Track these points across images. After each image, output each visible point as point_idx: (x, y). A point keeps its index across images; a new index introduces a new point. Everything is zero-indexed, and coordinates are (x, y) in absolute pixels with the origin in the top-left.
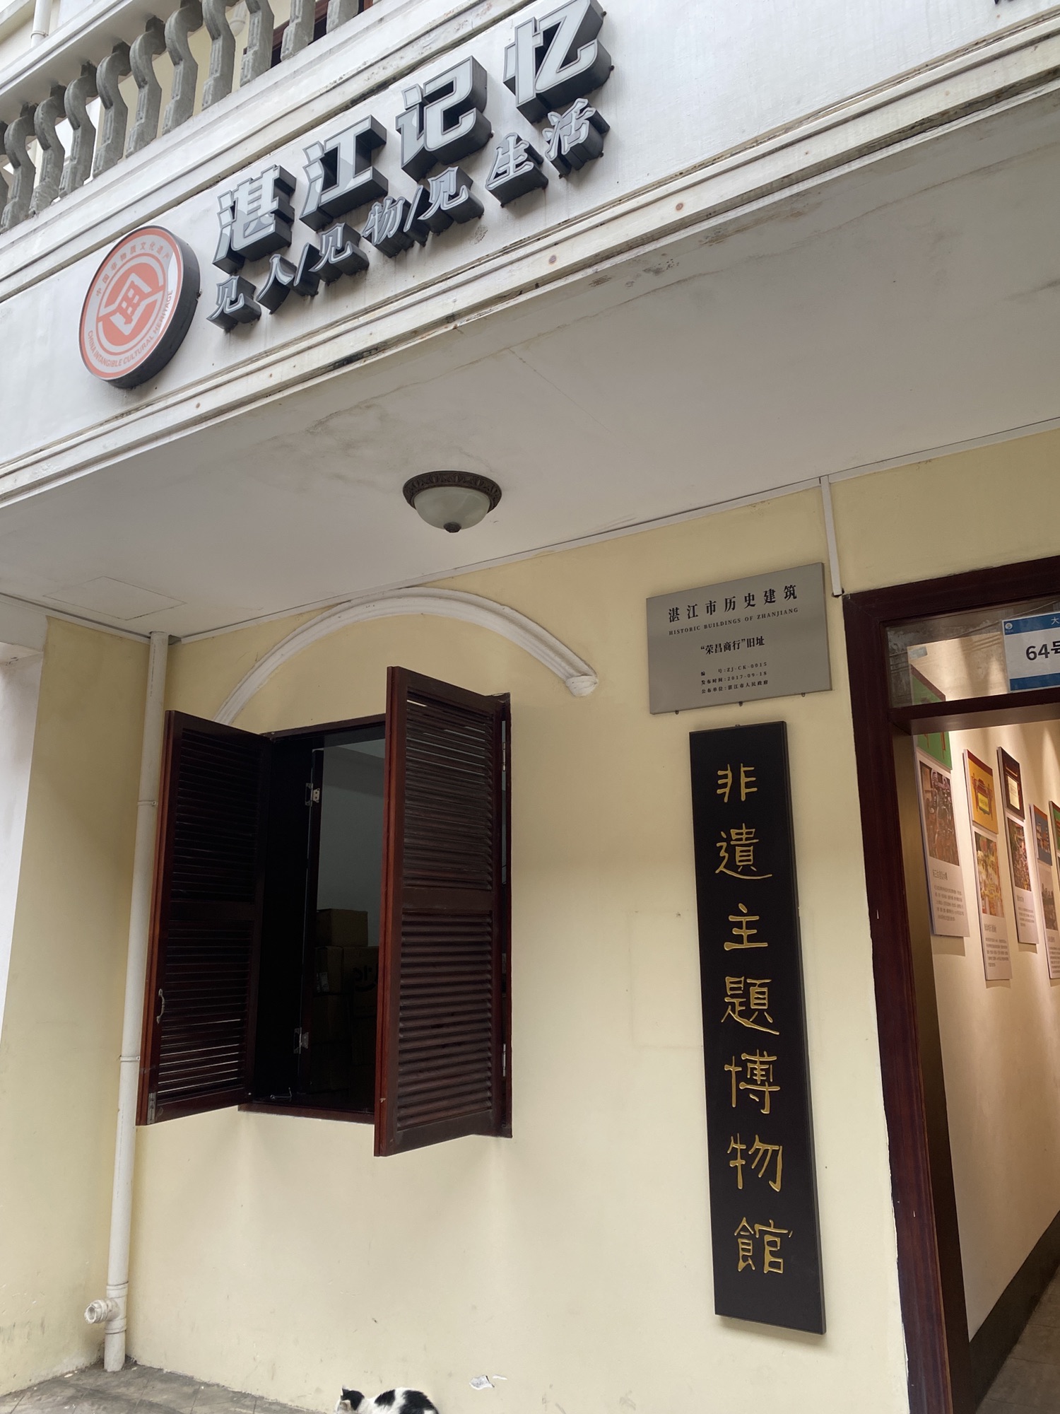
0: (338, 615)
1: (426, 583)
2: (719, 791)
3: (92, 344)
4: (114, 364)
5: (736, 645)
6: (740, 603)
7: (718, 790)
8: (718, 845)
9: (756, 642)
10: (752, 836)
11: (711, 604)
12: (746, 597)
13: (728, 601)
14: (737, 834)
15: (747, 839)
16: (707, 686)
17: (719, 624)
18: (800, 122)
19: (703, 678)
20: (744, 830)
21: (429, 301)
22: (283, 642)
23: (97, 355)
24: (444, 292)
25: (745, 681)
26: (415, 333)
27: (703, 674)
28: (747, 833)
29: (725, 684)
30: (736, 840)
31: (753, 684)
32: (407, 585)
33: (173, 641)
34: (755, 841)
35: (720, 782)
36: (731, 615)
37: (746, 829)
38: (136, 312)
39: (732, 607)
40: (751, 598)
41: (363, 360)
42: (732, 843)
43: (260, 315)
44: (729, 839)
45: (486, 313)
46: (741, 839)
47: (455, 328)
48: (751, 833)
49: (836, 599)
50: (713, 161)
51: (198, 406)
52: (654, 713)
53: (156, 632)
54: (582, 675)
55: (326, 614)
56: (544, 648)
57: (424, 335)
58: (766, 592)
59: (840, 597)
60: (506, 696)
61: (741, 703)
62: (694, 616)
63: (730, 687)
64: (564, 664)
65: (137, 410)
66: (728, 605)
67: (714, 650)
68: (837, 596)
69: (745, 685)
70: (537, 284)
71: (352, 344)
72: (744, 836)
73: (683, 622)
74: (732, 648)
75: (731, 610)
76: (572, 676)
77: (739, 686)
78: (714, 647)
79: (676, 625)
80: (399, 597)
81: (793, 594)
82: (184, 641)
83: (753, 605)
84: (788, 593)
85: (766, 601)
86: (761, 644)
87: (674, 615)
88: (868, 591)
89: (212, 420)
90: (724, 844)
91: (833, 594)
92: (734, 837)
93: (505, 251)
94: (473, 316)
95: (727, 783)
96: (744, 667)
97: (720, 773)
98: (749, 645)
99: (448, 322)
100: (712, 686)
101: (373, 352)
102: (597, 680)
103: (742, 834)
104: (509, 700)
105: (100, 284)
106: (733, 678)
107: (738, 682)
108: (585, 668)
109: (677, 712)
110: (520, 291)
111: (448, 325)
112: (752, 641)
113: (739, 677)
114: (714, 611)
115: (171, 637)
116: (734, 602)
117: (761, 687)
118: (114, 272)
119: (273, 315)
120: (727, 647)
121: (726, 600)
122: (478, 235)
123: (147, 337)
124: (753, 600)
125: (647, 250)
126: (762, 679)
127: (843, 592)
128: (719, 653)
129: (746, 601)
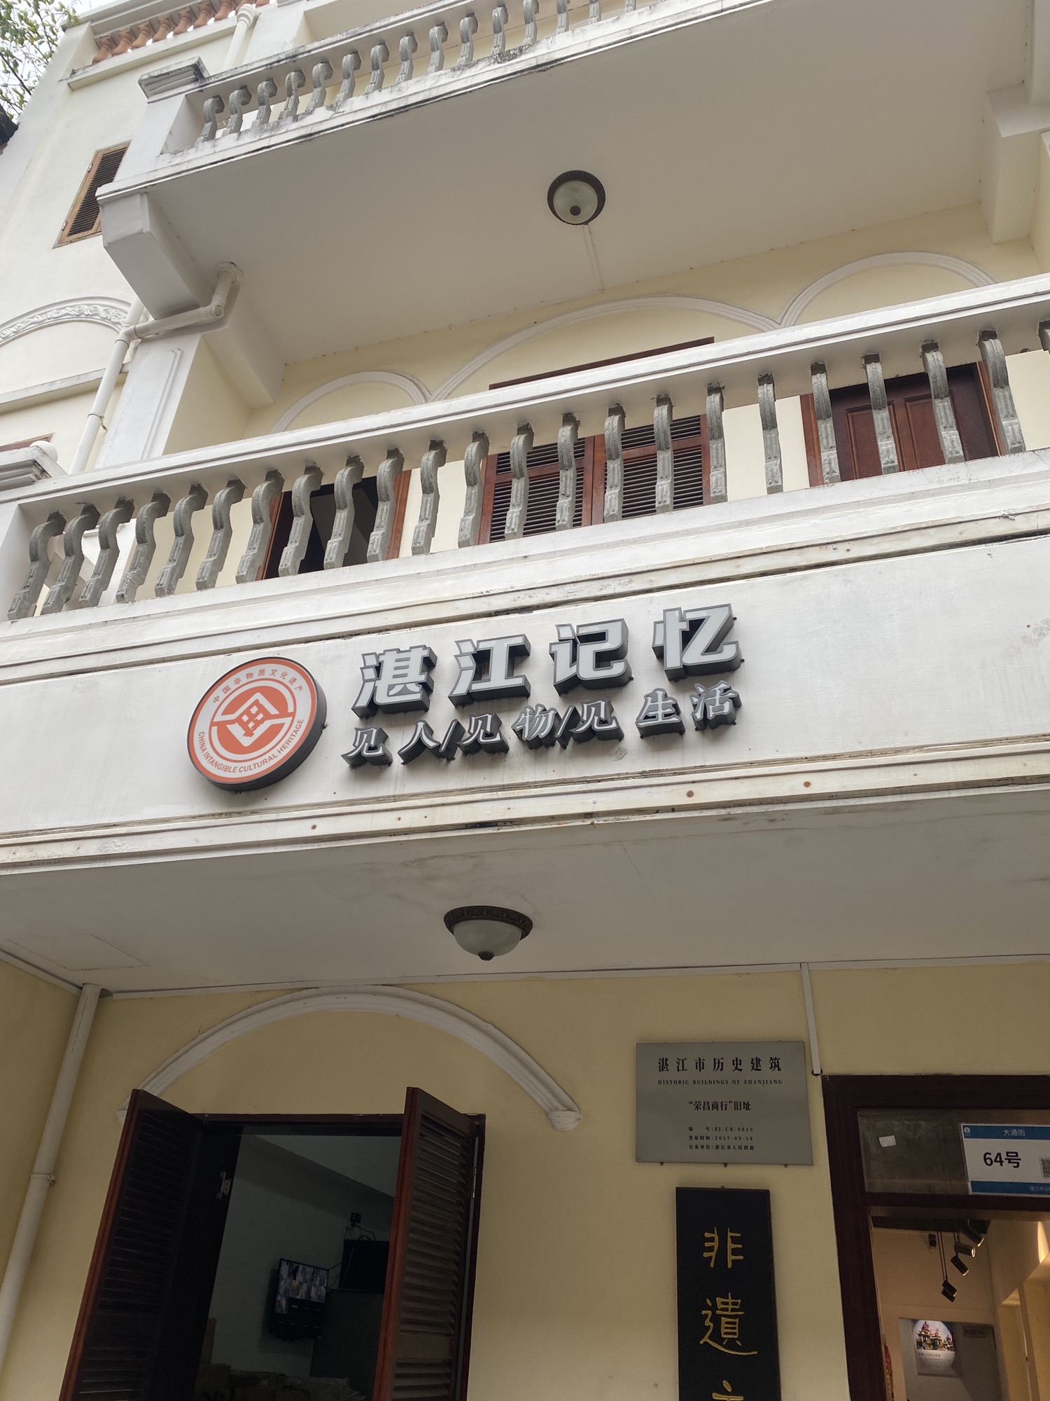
0: (304, 1001)
1: (403, 984)
2: (706, 1255)
3: (203, 745)
4: (227, 769)
5: (724, 1106)
6: (729, 1066)
7: (705, 1253)
8: (703, 1312)
9: (742, 1107)
10: (738, 1307)
11: (700, 1061)
12: (733, 1061)
13: (717, 1061)
14: (723, 1303)
15: (733, 1310)
16: (694, 1142)
17: (707, 1082)
18: (907, 750)
19: (691, 1133)
20: (730, 1300)
21: (569, 796)
22: (235, 1018)
23: (207, 756)
24: (584, 792)
25: (732, 1143)
26: (552, 818)
27: (691, 1129)
28: (733, 1304)
29: (712, 1143)
30: (722, 1309)
31: (740, 1148)
32: (385, 983)
33: (105, 994)
34: (740, 1313)
35: (707, 1244)
36: (718, 1075)
37: (732, 1298)
38: (258, 728)
39: (720, 1067)
40: (739, 1062)
41: (498, 827)
42: (718, 1312)
43: (392, 762)
44: (714, 1308)
45: (623, 819)
46: (726, 1310)
47: (592, 824)
48: (736, 1304)
49: (815, 1077)
50: (834, 757)
51: (314, 827)
52: (639, 1159)
53: (91, 984)
54: (568, 1110)
55: (289, 997)
56: (529, 1076)
57: (561, 822)
58: (753, 1059)
59: (819, 1076)
60: (481, 1118)
61: (726, 1165)
62: (683, 1070)
63: (717, 1147)
64: (549, 1095)
65: (240, 814)
66: (717, 1065)
67: (702, 1107)
68: (817, 1075)
69: (732, 1147)
70: (673, 809)
71: (488, 812)
72: (730, 1307)
73: (672, 1073)
74: (720, 1108)
75: (719, 1070)
76: (557, 1109)
77: (726, 1147)
78: (702, 1104)
79: (665, 1075)
80: (375, 994)
81: (778, 1067)
82: (115, 996)
83: (741, 1070)
84: (773, 1064)
85: (753, 1068)
86: (748, 1109)
87: (663, 1065)
88: (844, 1076)
89: (326, 843)
90: (709, 1312)
91: (813, 1072)
92: (720, 1306)
93: (644, 774)
94: (610, 818)
95: (714, 1246)
96: (731, 1129)
97: (707, 1235)
98: (736, 1108)
99: (586, 818)
100: (699, 1142)
101: (508, 824)
102: (581, 1117)
103: (727, 1303)
104: (485, 1122)
105: (219, 692)
106: (720, 1138)
107: (726, 1143)
108: (569, 1102)
109: (662, 1163)
110: (657, 810)
111: (585, 820)
112: (739, 1104)
113: (726, 1138)
114: (703, 1068)
115: (103, 990)
116: (722, 1063)
117: (748, 1152)
118: (237, 686)
119: (405, 766)
120: (715, 1106)
121: (715, 1059)
122: (618, 754)
123: (270, 754)
124: (740, 1064)
125: (776, 809)
126: (749, 1143)
127: (822, 1072)
128: (706, 1111)
129: (733, 1064)
